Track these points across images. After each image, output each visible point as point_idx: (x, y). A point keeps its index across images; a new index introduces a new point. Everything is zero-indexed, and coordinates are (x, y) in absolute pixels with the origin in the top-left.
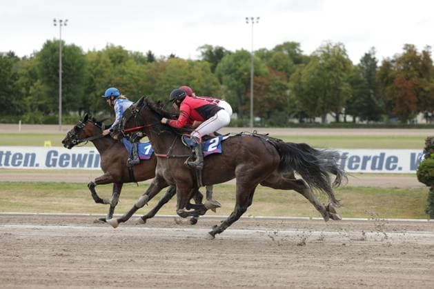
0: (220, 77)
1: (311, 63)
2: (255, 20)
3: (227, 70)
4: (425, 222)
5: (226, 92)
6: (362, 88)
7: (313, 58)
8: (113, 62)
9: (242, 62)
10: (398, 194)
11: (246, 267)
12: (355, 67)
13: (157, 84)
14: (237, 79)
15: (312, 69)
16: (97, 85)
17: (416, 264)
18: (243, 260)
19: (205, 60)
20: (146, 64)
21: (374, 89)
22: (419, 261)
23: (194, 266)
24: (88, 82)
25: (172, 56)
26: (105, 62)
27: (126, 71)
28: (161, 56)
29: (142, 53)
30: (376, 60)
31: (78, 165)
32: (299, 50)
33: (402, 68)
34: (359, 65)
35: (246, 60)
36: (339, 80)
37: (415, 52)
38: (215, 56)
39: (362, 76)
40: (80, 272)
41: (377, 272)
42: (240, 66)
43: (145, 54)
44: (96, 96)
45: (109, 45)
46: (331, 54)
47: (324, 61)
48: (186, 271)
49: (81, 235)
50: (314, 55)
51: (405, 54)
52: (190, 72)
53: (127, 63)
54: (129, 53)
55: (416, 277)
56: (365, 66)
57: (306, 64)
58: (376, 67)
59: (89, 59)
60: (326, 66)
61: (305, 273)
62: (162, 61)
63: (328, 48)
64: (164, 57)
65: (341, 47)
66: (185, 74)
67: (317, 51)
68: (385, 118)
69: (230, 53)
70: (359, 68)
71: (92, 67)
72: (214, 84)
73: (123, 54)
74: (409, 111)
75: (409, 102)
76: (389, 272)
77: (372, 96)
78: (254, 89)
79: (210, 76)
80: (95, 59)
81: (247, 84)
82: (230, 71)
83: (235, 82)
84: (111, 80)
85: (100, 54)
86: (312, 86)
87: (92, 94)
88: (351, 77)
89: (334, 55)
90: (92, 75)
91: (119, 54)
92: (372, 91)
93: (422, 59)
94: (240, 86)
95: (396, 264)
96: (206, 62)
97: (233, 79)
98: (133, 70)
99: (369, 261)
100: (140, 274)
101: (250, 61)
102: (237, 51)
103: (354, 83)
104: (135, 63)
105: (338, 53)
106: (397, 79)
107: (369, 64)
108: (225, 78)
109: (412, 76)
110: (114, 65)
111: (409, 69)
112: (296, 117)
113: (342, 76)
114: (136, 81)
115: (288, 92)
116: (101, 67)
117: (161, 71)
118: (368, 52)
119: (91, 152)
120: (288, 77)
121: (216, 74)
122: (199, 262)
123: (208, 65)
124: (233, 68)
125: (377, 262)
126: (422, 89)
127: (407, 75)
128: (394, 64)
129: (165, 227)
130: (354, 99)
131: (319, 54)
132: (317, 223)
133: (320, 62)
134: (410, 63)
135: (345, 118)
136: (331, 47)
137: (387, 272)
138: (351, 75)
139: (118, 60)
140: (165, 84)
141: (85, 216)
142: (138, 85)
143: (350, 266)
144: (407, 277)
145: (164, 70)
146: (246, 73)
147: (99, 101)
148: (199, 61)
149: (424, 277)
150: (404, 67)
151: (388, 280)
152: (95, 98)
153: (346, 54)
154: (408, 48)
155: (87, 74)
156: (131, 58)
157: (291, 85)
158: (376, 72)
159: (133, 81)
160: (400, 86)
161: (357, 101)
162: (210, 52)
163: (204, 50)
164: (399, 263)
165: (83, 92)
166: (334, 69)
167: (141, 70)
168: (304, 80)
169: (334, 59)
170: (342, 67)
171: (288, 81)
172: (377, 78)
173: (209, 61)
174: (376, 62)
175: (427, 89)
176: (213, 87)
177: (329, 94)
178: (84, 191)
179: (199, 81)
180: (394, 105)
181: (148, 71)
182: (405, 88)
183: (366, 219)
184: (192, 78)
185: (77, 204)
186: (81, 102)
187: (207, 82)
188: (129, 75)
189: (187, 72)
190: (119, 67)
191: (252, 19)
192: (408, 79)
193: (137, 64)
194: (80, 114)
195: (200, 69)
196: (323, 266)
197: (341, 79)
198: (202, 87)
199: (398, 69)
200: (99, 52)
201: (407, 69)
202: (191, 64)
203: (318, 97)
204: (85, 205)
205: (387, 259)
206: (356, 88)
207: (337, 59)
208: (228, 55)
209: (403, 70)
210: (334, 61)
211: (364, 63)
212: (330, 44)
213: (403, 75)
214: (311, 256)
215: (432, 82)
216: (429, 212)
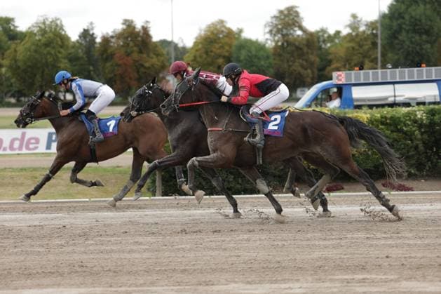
1: (27, 38)
4: (147, 200)
6: (82, 65)
7: (29, 34)
10: (120, 172)
12: (73, 42)
15: (28, 45)
17: (137, 242)
21: (93, 65)
22: (140, 239)
30: (95, 36)
32: (13, 25)
33: (121, 43)
34: (77, 41)
36: (56, 56)
37: (134, 28)
39: (81, 53)
41: (98, 253)
46: (48, 29)
47: (40, 37)
50: (30, 31)
51: (124, 30)
55: (137, 255)
56: (83, 42)
57: (22, 40)
58: (95, 43)
60: (42, 42)
61: (22, 258)
63: (44, 23)
65: (58, 22)
67: (33, 26)
70: (77, 44)
74: (130, 88)
75: (130, 78)
76: (110, 252)
77: (92, 73)
86: (29, 64)
88: (70, 54)
89: (51, 31)
92: (91, 68)
93: (141, 34)
95: (116, 244)
99: (90, 242)
103: (73, 59)
105: (55, 29)
106: (117, 55)
107: (88, 40)
109: (132, 52)
111: (128, 44)
112: (13, 96)
113: (59, 52)
115: (4, 70)
118: (86, 28)
120: (3, 54)
125: (98, 243)
126: (142, 66)
127: (126, 52)
128: (113, 40)
131: (36, 30)
132: (36, 205)
133: (37, 38)
134: (129, 39)
135: (65, 96)
136: (47, 23)
137: (108, 252)
138: (69, 52)
143: (70, 249)
144: (128, 256)
149: (146, 255)
150: (124, 42)
151: (109, 261)
153: (63, 30)
154: (127, 23)
157: (6, 62)
158: (94, 47)
160: (120, 62)
166: (52, 45)
168: (20, 57)
169: (51, 35)
170: (60, 43)
171: (3, 59)
172: (96, 55)
174: (95, 38)
175: (147, 65)
177: (46, 71)
180: (115, 81)
182: (125, 64)
183: (87, 200)
192: (128, 55)
197: (60, 55)
199: (118, 45)
201: (126, 45)
203: (35, 75)
205: (108, 239)
206: (75, 66)
207: (55, 35)
209: (123, 46)
211: (82, 38)
212: (47, 19)
213: (123, 51)
214: (29, 241)
215: (152, 58)
216: (151, 190)
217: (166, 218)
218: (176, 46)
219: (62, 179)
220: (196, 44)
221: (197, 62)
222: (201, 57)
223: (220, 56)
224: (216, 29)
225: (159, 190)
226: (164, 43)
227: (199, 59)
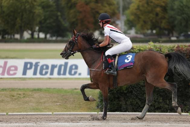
21: (60, 12)
36: (32, 3)
39: (51, 2)
75: (88, 22)
77: (60, 17)
86: (11, 9)
88: (43, 2)
92: (59, 14)
103: (45, 7)
106: (79, 4)
109: (90, 2)
126: (98, 12)
130: (45, 20)
132: (12, 117)
135: (38, 35)
160: (81, 10)
161: (48, 21)
172: (63, 4)
180: (77, 24)
182: (85, 11)
183: (51, 113)
192: (87, 4)
197: (35, 4)
203: (16, 18)
206: (47, 11)
213: (83, 1)
215: (105, 7)
216: (100, 107)
219: (33, 98)
221: (141, 10)
222: (143, 6)
223: (157, 6)
227: (141, 8)
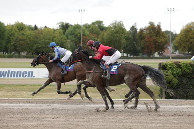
0: (67, 36)
1: (108, 30)
2: (83, 11)
3: (70, 33)
5: (70, 43)
6: (131, 41)
7: (109, 28)
8: (18, 30)
9: (77, 29)
11: (79, 122)
12: (128, 32)
13: (39, 40)
14: (75, 37)
15: (109, 32)
16: (12, 40)
17: (154, 119)
18: (78, 118)
19: (60, 29)
20: (33, 31)
21: (136, 41)
23: (55, 121)
24: (7, 39)
25: (46, 27)
26: (15, 30)
27: (25, 34)
28: (40, 27)
29: (32, 26)
30: (137, 29)
31: (3, 76)
32: (103, 24)
33: (148, 32)
34: (129, 31)
35: (79, 29)
36: (120, 37)
37: (154, 25)
38: (65, 27)
39: (130, 36)
40: (3, 125)
41: (137, 123)
42: (76, 31)
43: (33, 26)
44: (11, 45)
45: (17, 22)
46: (117, 26)
47: (114, 29)
48: (52, 124)
49: (4, 108)
50: (109, 26)
51: (149, 26)
52: (54, 34)
53: (25, 30)
54: (26, 26)
55: (154, 125)
56: (132, 32)
57: (106, 30)
58: (137, 32)
59: (8, 28)
60: (115, 31)
61: (105, 124)
62: (41, 29)
63: (115, 23)
64: (42, 27)
65: (121, 23)
66: (52, 35)
67: (111, 25)
68: (141, 54)
69: (72, 26)
70: (129, 32)
71: (9, 32)
72: (65, 39)
73: (23, 26)
74: (151, 51)
75: (152, 47)
76: (142, 123)
77: (135, 45)
78: (83, 42)
79: (63, 36)
80: (10, 29)
81: (80, 39)
82: (72, 34)
83: (74, 38)
84: (18, 38)
85: (12, 26)
86: (108, 40)
87: (9, 44)
88: (126, 36)
90: (9, 36)
91: (21, 26)
92: (135, 43)
93: (157, 28)
94: (76, 41)
95: (145, 119)
96: (61, 30)
97: (73, 37)
98: (28, 34)
99: (134, 118)
100: (31, 125)
101: (81, 29)
102: (75, 25)
103: (127, 39)
104: (29, 30)
105: (120, 26)
106: (146, 37)
107: (134, 30)
108: (69, 37)
109: (153, 36)
110: (19, 31)
111: (151, 32)
113: (122, 36)
114: (29, 38)
116: (13, 32)
117: (41, 34)
118: (133, 25)
119: (9, 70)
120: (98, 36)
121: (65, 35)
122: (58, 120)
123: (62, 31)
124: (73, 32)
125: (137, 119)
126: (157, 42)
127: (150, 36)
128: (145, 31)
129: (42, 104)
130: (127, 46)
131: (112, 26)
133: (112, 29)
134: (152, 30)
135: (123, 55)
136: (117, 23)
138: (126, 35)
139: (21, 29)
140: (43, 39)
141: (5, 99)
142: (30, 40)
143: (125, 121)
145: (42, 33)
146: (79, 35)
147: (12, 47)
148: (58, 29)
149: (158, 125)
150: (149, 32)
151: (142, 126)
152: (10, 46)
153: (123, 26)
154: (151, 23)
155: (7, 35)
156: (27, 28)
157: (99, 40)
158: (137, 34)
159: (27, 38)
160: (147, 40)
161: (129, 47)
162: (63, 25)
163: (60, 24)
164: (147, 119)
165: (5, 43)
166: (118, 33)
167: (32, 33)
168: (105, 37)
169: (118, 28)
170: (122, 32)
171: (98, 38)
172: (137, 37)
173: (62, 29)
174: (137, 30)
175: (159, 41)
176: (64, 41)
177: (116, 44)
178: (5, 88)
179: (58, 38)
180: (145, 49)
181: (35, 33)
182: (149, 41)
184: (55, 37)
185: (2, 94)
186: (4, 48)
187: (61, 38)
188: (26, 36)
189: (53, 34)
190: (21, 32)
191: (82, 10)
192: (151, 37)
193: (30, 30)
194: (4, 53)
195: (58, 33)
196: (113, 121)
197: (122, 37)
198: (59, 41)
199: (147, 33)
200: (12, 25)
201: (150, 33)
202: (54, 30)
204: (6, 94)
205: (142, 117)
206: (128, 41)
207: (120, 28)
208: (71, 26)
209: (148, 33)
210: (118, 29)
211: (131, 30)
212: (117, 21)
213: (149, 35)
214: (108, 116)
215: (162, 38)
216: (160, 96)
217: (167, 109)
218: (172, 33)
219: (122, 90)
220: (181, 33)
221: (182, 41)
222: (183, 38)
223: (191, 38)
224: (190, 26)
225: (164, 97)
226: (167, 32)
227: (182, 39)
